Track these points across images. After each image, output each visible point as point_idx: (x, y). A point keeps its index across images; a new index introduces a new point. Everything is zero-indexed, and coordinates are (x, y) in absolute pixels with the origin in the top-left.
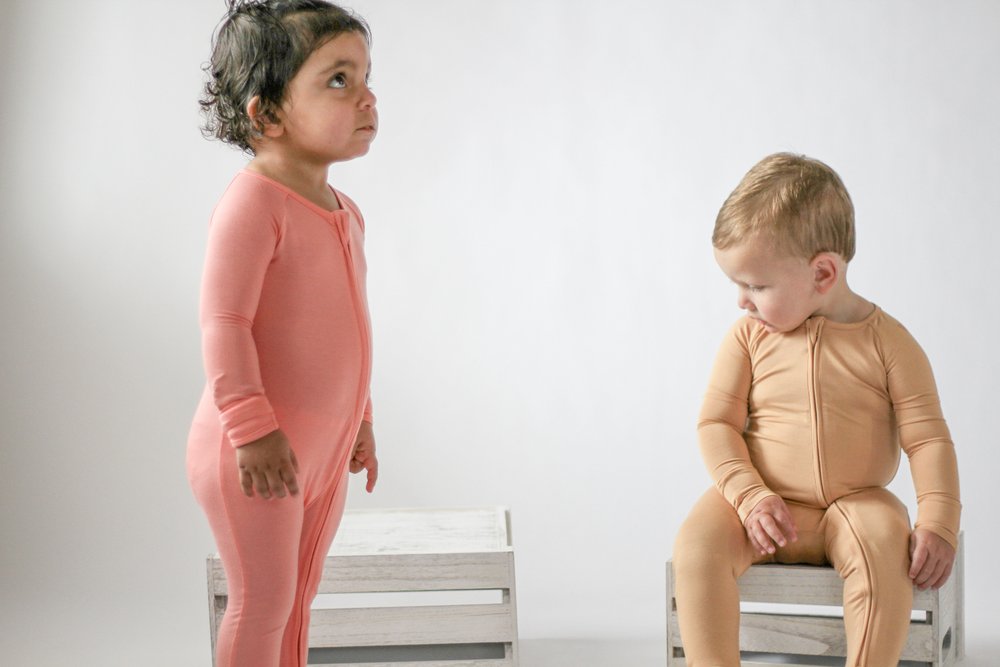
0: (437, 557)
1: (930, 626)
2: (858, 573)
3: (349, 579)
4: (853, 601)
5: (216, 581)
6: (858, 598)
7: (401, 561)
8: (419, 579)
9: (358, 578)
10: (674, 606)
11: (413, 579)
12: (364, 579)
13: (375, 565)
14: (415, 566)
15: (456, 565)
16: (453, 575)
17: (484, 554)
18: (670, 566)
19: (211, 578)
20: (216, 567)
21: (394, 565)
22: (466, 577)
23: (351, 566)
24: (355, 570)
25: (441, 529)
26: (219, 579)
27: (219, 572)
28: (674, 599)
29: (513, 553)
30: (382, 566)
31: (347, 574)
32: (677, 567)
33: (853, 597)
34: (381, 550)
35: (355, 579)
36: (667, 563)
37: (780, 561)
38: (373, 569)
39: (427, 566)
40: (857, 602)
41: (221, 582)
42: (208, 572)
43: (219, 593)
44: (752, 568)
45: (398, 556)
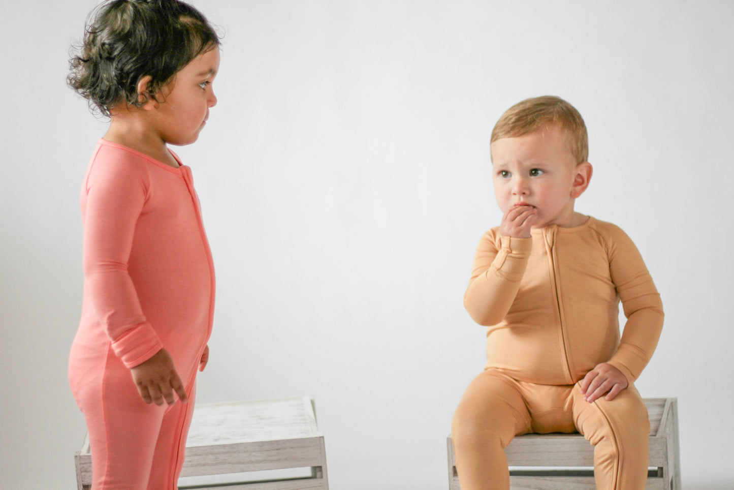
0: (262, 444)
1: (661, 479)
2: (606, 440)
3: (192, 466)
4: (604, 462)
5: (83, 474)
6: (607, 460)
7: (233, 448)
8: (248, 463)
9: (199, 465)
10: (455, 472)
11: (243, 463)
12: (204, 465)
13: (212, 454)
14: (245, 452)
15: (277, 449)
16: (275, 458)
17: (300, 439)
18: (450, 441)
19: (79, 471)
20: (83, 462)
21: (228, 452)
22: (286, 459)
23: (193, 455)
24: (196, 458)
25: (262, 419)
26: (86, 471)
27: (85, 466)
28: (454, 467)
29: (323, 437)
30: (219, 453)
31: (190, 461)
32: (456, 442)
33: (604, 458)
34: (216, 440)
35: (196, 466)
36: (448, 439)
37: (537, 432)
38: (211, 457)
39: (254, 452)
40: (606, 463)
41: (88, 474)
42: (76, 467)
43: (86, 483)
44: (515, 440)
45: (230, 445)
